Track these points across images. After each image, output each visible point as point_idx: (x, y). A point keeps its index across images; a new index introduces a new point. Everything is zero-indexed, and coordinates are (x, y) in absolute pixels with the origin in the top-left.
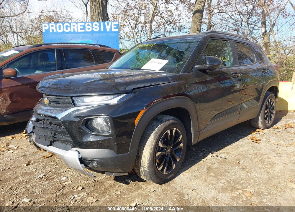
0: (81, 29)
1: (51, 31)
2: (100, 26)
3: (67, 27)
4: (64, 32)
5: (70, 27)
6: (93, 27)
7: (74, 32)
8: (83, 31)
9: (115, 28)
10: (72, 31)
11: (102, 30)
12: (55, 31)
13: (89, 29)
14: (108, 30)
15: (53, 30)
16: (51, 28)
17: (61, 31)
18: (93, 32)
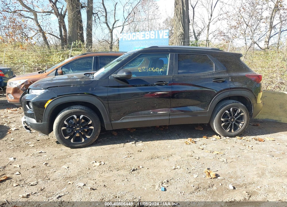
0: (143, 37)
1: (124, 40)
2: (155, 34)
3: (134, 36)
4: (132, 40)
5: (136, 36)
6: (150, 36)
7: (138, 40)
8: (144, 38)
9: (166, 36)
10: (137, 39)
11: (157, 38)
12: (126, 39)
13: (148, 37)
14: (161, 37)
15: (125, 39)
16: (124, 37)
17: (130, 39)
18: (150, 39)
